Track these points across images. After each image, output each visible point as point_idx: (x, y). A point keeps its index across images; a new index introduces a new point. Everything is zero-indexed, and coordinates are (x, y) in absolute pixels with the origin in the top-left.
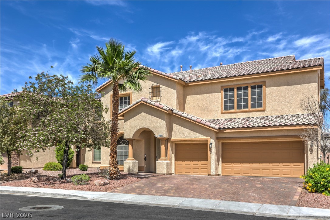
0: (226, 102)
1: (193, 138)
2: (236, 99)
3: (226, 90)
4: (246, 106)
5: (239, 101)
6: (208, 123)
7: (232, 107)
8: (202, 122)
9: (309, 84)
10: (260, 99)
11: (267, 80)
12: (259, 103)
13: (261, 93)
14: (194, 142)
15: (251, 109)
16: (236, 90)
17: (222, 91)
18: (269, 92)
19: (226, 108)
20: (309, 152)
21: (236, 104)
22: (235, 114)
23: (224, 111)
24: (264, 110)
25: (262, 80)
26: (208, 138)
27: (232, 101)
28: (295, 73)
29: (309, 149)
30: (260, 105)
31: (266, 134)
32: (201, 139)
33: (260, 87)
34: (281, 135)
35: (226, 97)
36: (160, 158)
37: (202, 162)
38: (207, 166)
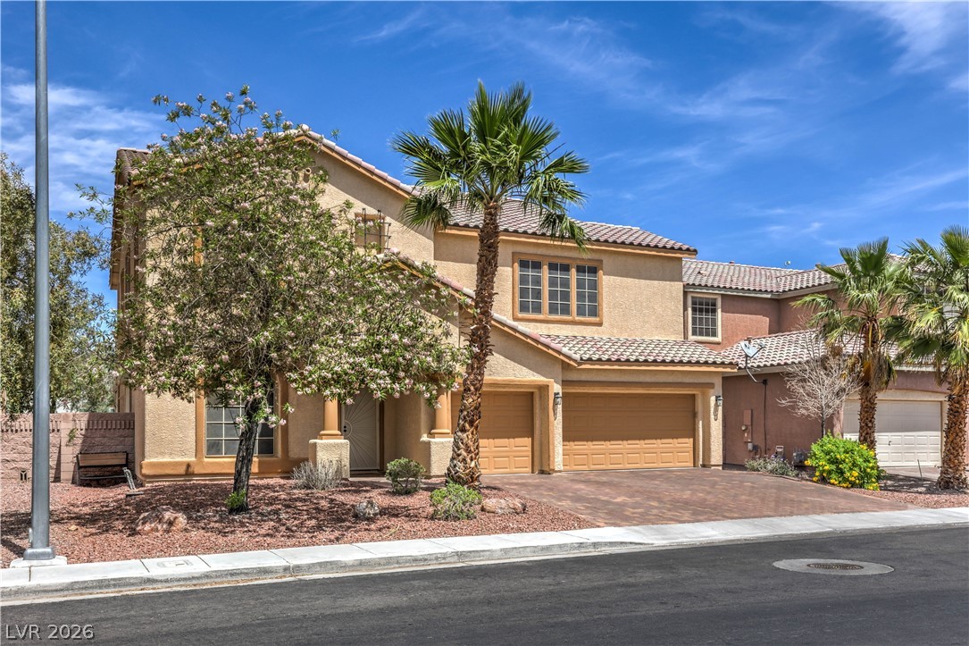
0: (523, 293)
1: (513, 378)
2: (546, 289)
3: (524, 264)
4: (566, 310)
5: (553, 295)
6: (553, 344)
7: (538, 309)
8: (542, 340)
9: (672, 283)
10: (594, 298)
11: (606, 261)
12: (591, 308)
13: (594, 285)
15: (577, 318)
16: (545, 268)
17: (516, 265)
18: (608, 283)
19: (524, 308)
20: (712, 416)
21: (545, 301)
22: (544, 325)
23: (520, 315)
24: (600, 324)
25: (596, 256)
26: (549, 382)
27: (538, 294)
28: (650, 256)
29: (712, 410)
30: (594, 312)
31: (648, 379)
32: (533, 381)
33: (593, 271)
34: (671, 381)
35: (523, 280)
36: (433, 431)
37: (516, 439)
38: (529, 449)
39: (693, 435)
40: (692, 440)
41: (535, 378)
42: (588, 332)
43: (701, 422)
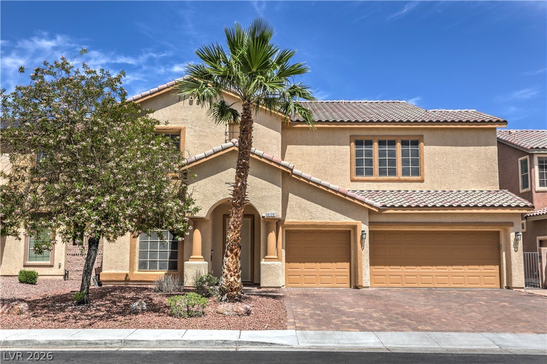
0: (358, 162)
1: (329, 221)
2: (376, 158)
3: (359, 143)
4: (393, 172)
5: (381, 162)
6: (359, 197)
7: (370, 172)
8: (349, 193)
9: (487, 147)
10: (416, 162)
11: (426, 135)
12: (414, 169)
13: (416, 153)
14: (326, 227)
15: (402, 178)
16: (376, 144)
17: (353, 144)
18: (428, 151)
19: (359, 172)
20: (512, 249)
21: (376, 167)
22: (375, 184)
23: (356, 178)
24: (422, 181)
25: (418, 133)
26: (357, 223)
27: (370, 162)
28: (466, 129)
29: (512, 243)
30: (417, 172)
31: (449, 220)
32: (344, 223)
33: (416, 143)
34: (471, 221)
35: (358, 153)
36: (266, 257)
37: (337, 263)
38: (348, 270)
39: (499, 262)
40: (498, 267)
41: (346, 221)
42: (410, 187)
43: (504, 253)
